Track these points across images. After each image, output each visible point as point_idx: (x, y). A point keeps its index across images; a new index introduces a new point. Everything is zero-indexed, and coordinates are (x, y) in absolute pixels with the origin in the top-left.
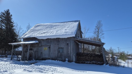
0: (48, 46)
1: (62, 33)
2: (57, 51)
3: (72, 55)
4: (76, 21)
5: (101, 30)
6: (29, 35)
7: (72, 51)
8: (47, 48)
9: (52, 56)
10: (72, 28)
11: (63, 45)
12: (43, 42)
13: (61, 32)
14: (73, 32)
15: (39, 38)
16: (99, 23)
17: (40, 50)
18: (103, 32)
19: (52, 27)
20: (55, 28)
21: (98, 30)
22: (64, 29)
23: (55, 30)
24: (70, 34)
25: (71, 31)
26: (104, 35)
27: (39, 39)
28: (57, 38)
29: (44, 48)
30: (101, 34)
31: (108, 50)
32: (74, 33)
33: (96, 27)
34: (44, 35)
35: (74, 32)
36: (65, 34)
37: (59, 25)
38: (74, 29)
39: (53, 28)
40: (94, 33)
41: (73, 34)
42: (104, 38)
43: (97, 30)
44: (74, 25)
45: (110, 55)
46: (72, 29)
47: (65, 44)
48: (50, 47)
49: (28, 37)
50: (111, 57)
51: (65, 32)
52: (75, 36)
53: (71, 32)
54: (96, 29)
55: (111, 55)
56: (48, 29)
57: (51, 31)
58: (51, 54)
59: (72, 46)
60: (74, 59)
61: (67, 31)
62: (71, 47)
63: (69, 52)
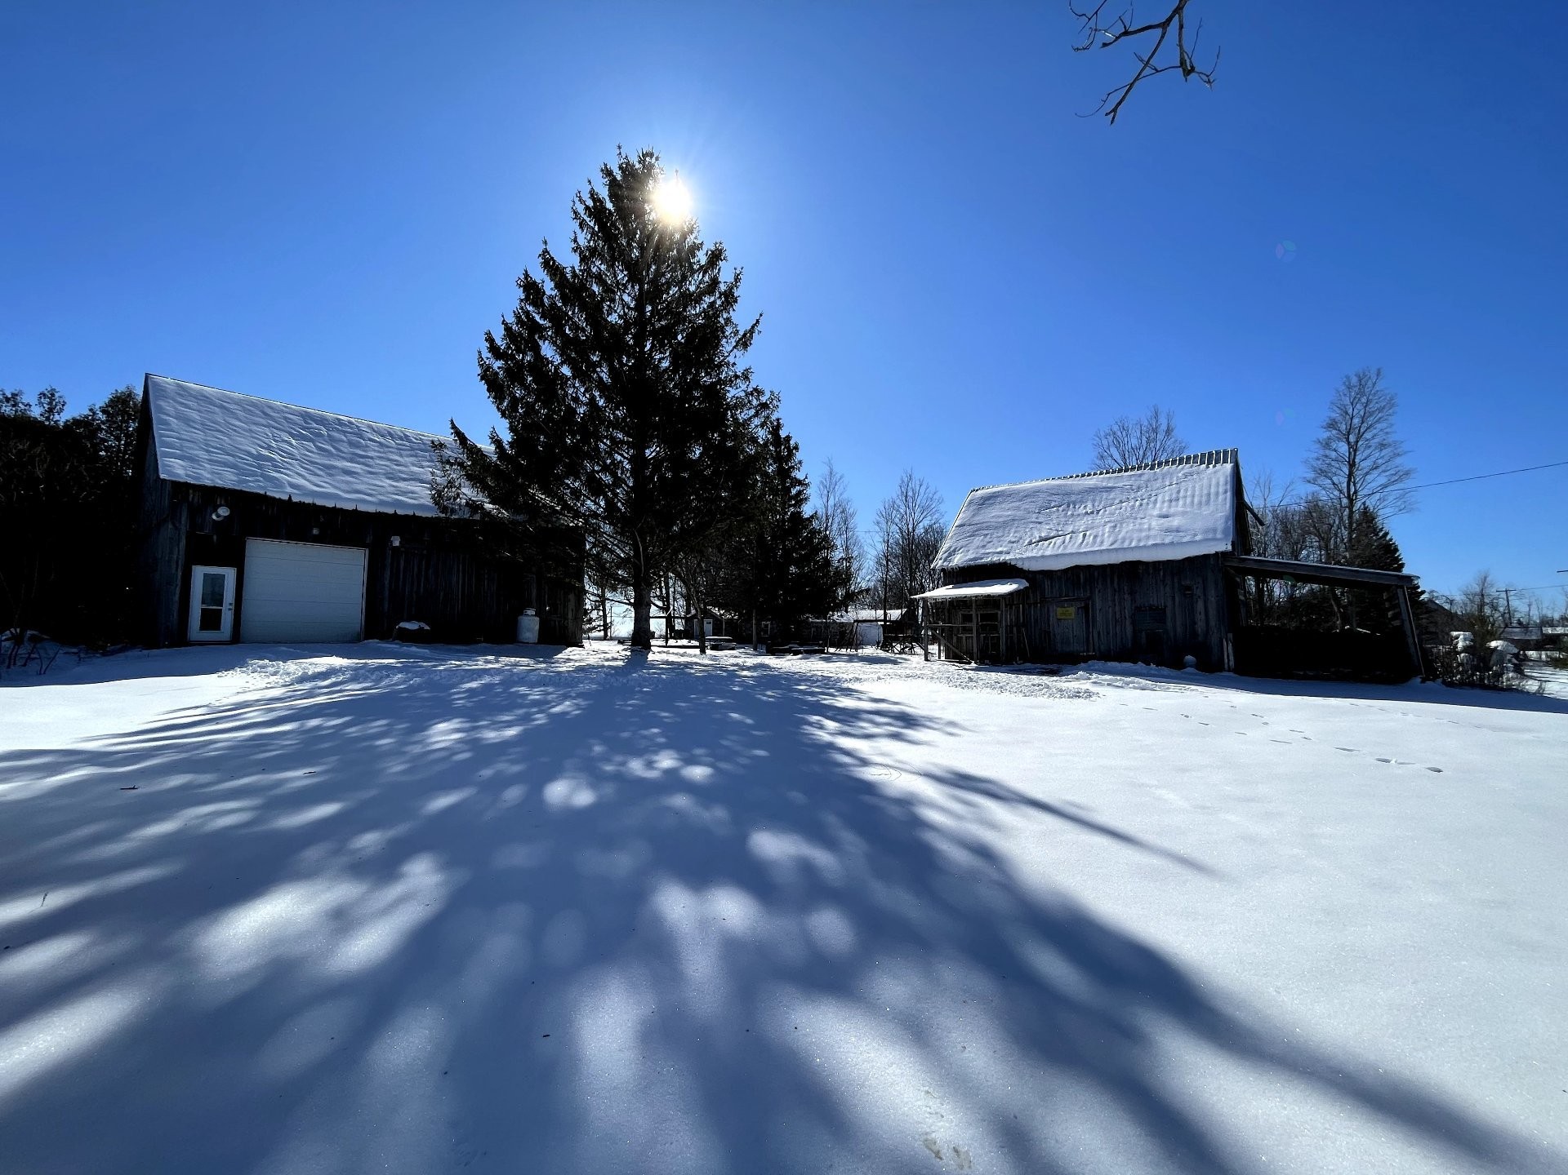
0: (1078, 599)
1: (1148, 537)
2: (1128, 622)
3: (1214, 639)
4: (1211, 458)
5: (1382, 446)
6: (971, 556)
7: (1213, 623)
8: (1072, 610)
9: (1102, 647)
10: (1200, 503)
11: (1160, 596)
12: (1047, 583)
13: (1141, 530)
14: (1215, 530)
15: (1026, 566)
16: (1360, 388)
17: (1036, 621)
18: (1398, 461)
19: (1074, 503)
20: (1090, 505)
21: (1353, 448)
22: (1156, 512)
23: (1099, 519)
24: (1198, 538)
25: (1199, 525)
26: (1407, 484)
27: (1029, 572)
28: (1123, 564)
29: (1060, 610)
30: (1382, 480)
31: (1451, 602)
32: (1225, 532)
33: (1332, 425)
34: (1048, 549)
35: (1220, 525)
36: (1167, 541)
37: (1110, 489)
38: (1212, 508)
39: (1082, 510)
40: (1311, 475)
41: (1214, 539)
42: (1406, 508)
43: (1343, 448)
44: (1205, 481)
45: (1461, 639)
46: (1206, 511)
47: (1173, 588)
48: (1086, 609)
49: (972, 563)
50: (1466, 649)
51: (1168, 530)
52: (1230, 548)
53: (1206, 531)
54: (1327, 445)
55: (1461, 635)
56: (1056, 515)
57: (1081, 524)
58: (1096, 635)
59: (1212, 599)
60: (1232, 658)
61: (1175, 522)
62: (1205, 602)
63: (1200, 626)
